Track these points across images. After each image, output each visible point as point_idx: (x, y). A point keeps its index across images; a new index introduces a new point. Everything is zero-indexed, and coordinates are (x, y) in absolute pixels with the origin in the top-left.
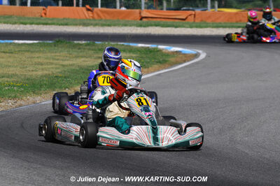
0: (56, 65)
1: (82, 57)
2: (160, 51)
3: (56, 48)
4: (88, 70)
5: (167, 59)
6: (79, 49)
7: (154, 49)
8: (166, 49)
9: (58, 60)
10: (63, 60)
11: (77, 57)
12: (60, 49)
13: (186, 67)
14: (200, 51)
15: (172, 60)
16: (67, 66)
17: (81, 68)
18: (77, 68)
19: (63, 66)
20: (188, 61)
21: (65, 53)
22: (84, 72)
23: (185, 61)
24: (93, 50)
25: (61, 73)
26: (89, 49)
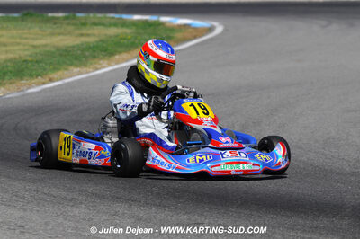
0: (24, 45)
1: (59, 34)
2: (162, 24)
3: (24, 23)
4: (66, 51)
5: (171, 35)
6: (55, 24)
7: (155, 22)
8: (170, 22)
9: (26, 38)
10: (33, 39)
11: (52, 34)
12: (29, 25)
13: (197, 44)
14: (215, 24)
15: (179, 35)
16: (38, 46)
17: (58, 49)
18: (53, 50)
19: (34, 47)
20: (200, 37)
21: (35, 29)
22: (61, 55)
23: (195, 37)
24: (73, 25)
25: (31, 56)
26: (69, 24)
